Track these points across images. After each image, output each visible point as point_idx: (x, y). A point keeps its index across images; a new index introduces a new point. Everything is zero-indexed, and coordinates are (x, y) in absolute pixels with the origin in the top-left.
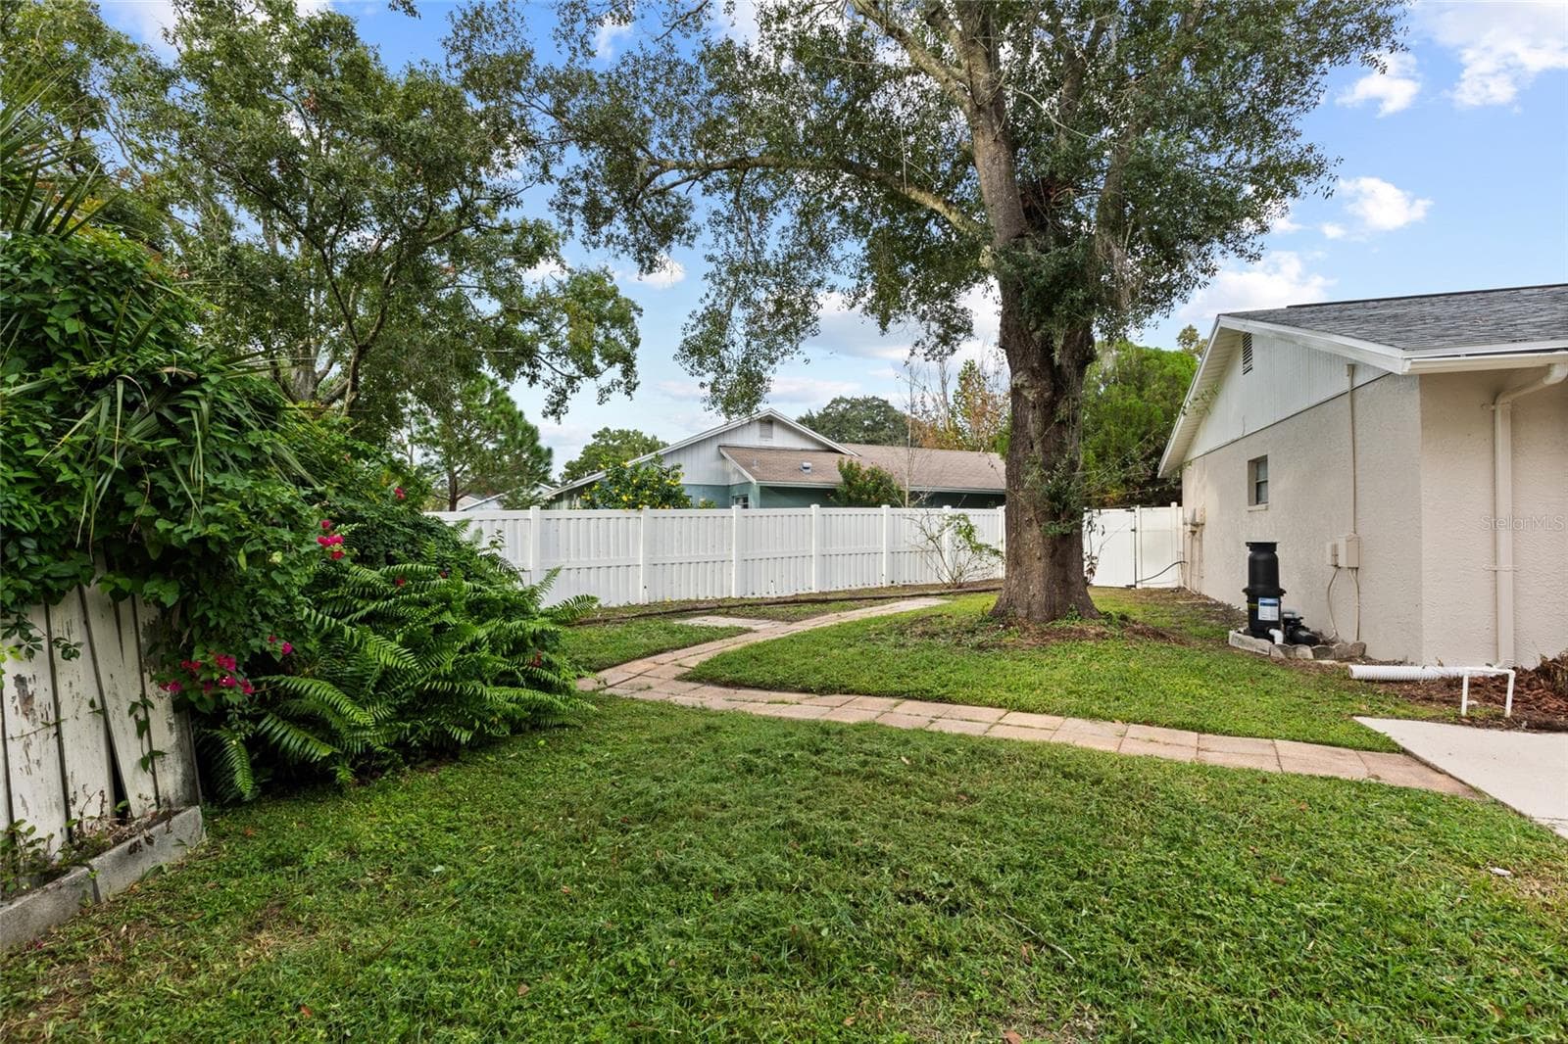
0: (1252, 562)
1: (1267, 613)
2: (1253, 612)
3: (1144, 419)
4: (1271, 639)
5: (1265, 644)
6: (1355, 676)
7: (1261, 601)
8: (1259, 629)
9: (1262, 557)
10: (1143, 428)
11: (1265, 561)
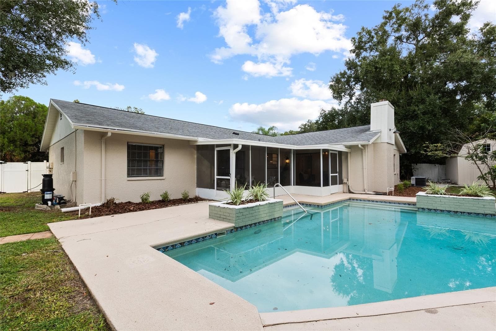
0: (44, 180)
1: (48, 196)
2: (43, 197)
3: (34, 129)
4: (47, 204)
5: (45, 206)
6: (62, 212)
7: (45, 193)
8: (45, 202)
9: (47, 179)
10: (33, 133)
11: (48, 180)
